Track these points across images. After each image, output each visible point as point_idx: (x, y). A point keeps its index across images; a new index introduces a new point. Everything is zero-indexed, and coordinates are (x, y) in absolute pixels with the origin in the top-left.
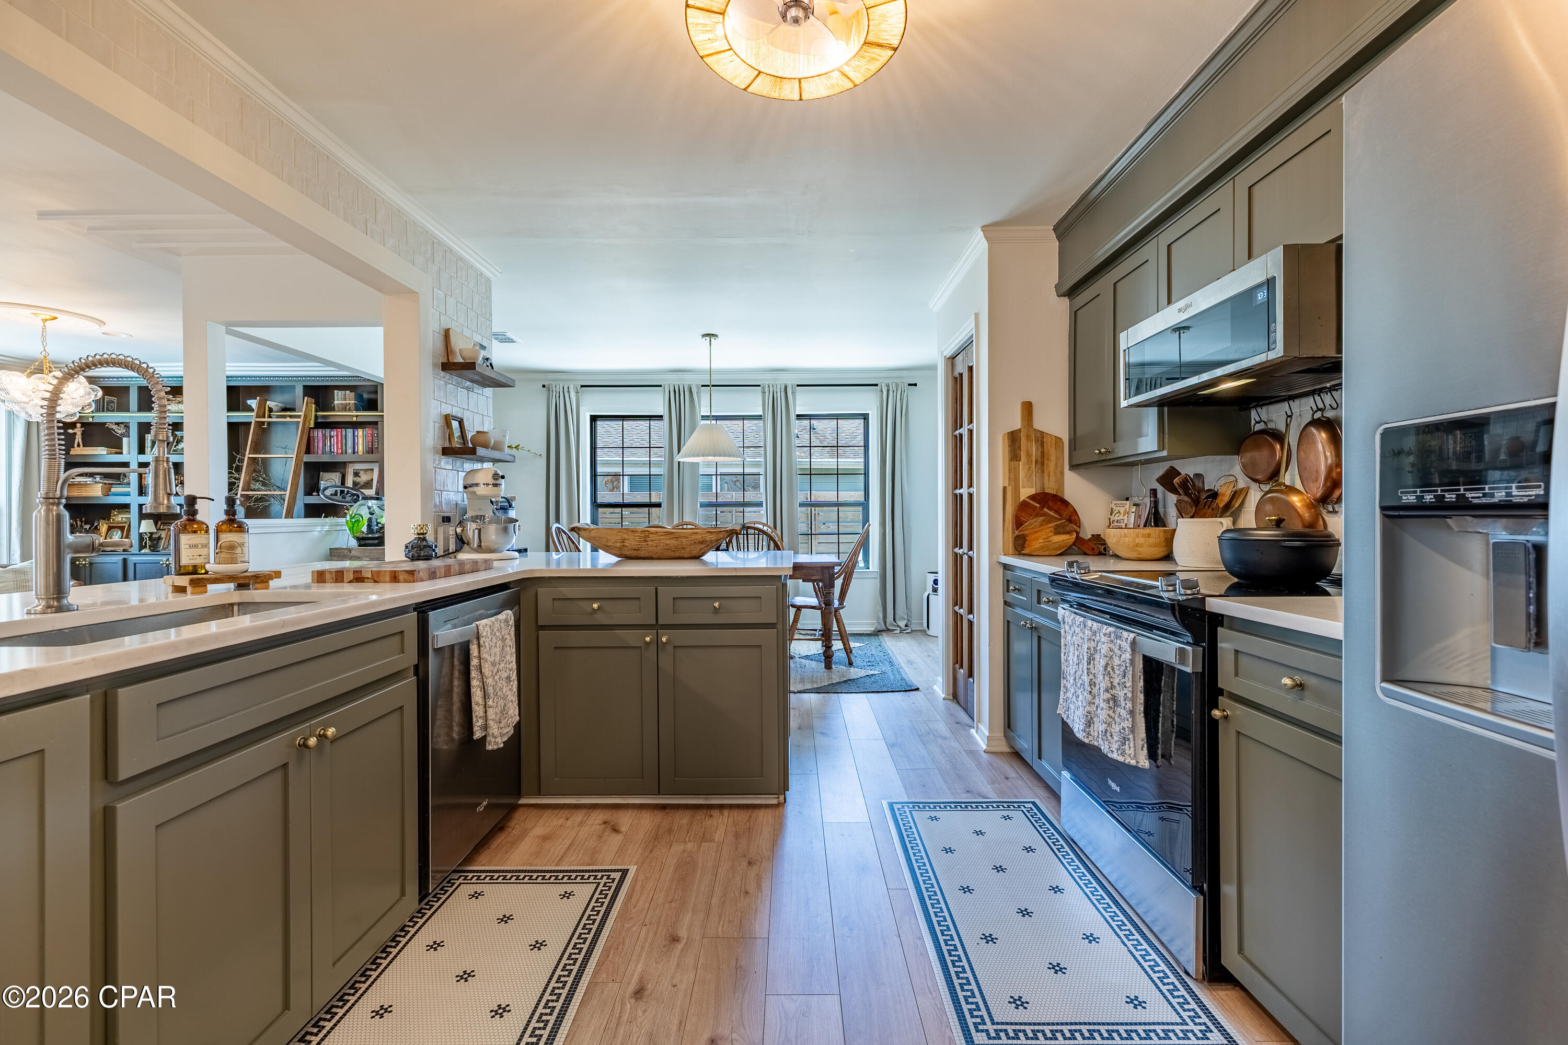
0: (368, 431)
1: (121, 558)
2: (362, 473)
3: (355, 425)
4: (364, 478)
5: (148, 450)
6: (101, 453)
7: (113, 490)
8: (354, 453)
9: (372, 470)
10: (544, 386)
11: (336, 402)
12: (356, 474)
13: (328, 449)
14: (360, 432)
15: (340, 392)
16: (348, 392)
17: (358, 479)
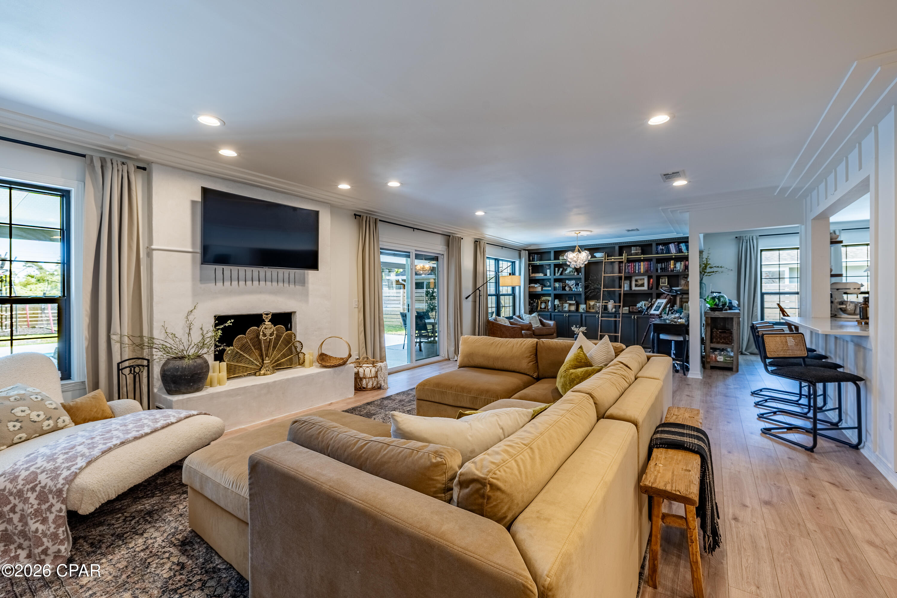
0: (646, 263)
1: (549, 313)
2: (639, 280)
3: (639, 261)
4: (640, 282)
5: (556, 274)
6: (540, 275)
7: (544, 289)
8: (639, 272)
9: (644, 279)
10: (736, 237)
11: (632, 252)
12: (636, 281)
13: (627, 271)
14: (642, 263)
15: (634, 248)
16: (638, 247)
17: (637, 283)
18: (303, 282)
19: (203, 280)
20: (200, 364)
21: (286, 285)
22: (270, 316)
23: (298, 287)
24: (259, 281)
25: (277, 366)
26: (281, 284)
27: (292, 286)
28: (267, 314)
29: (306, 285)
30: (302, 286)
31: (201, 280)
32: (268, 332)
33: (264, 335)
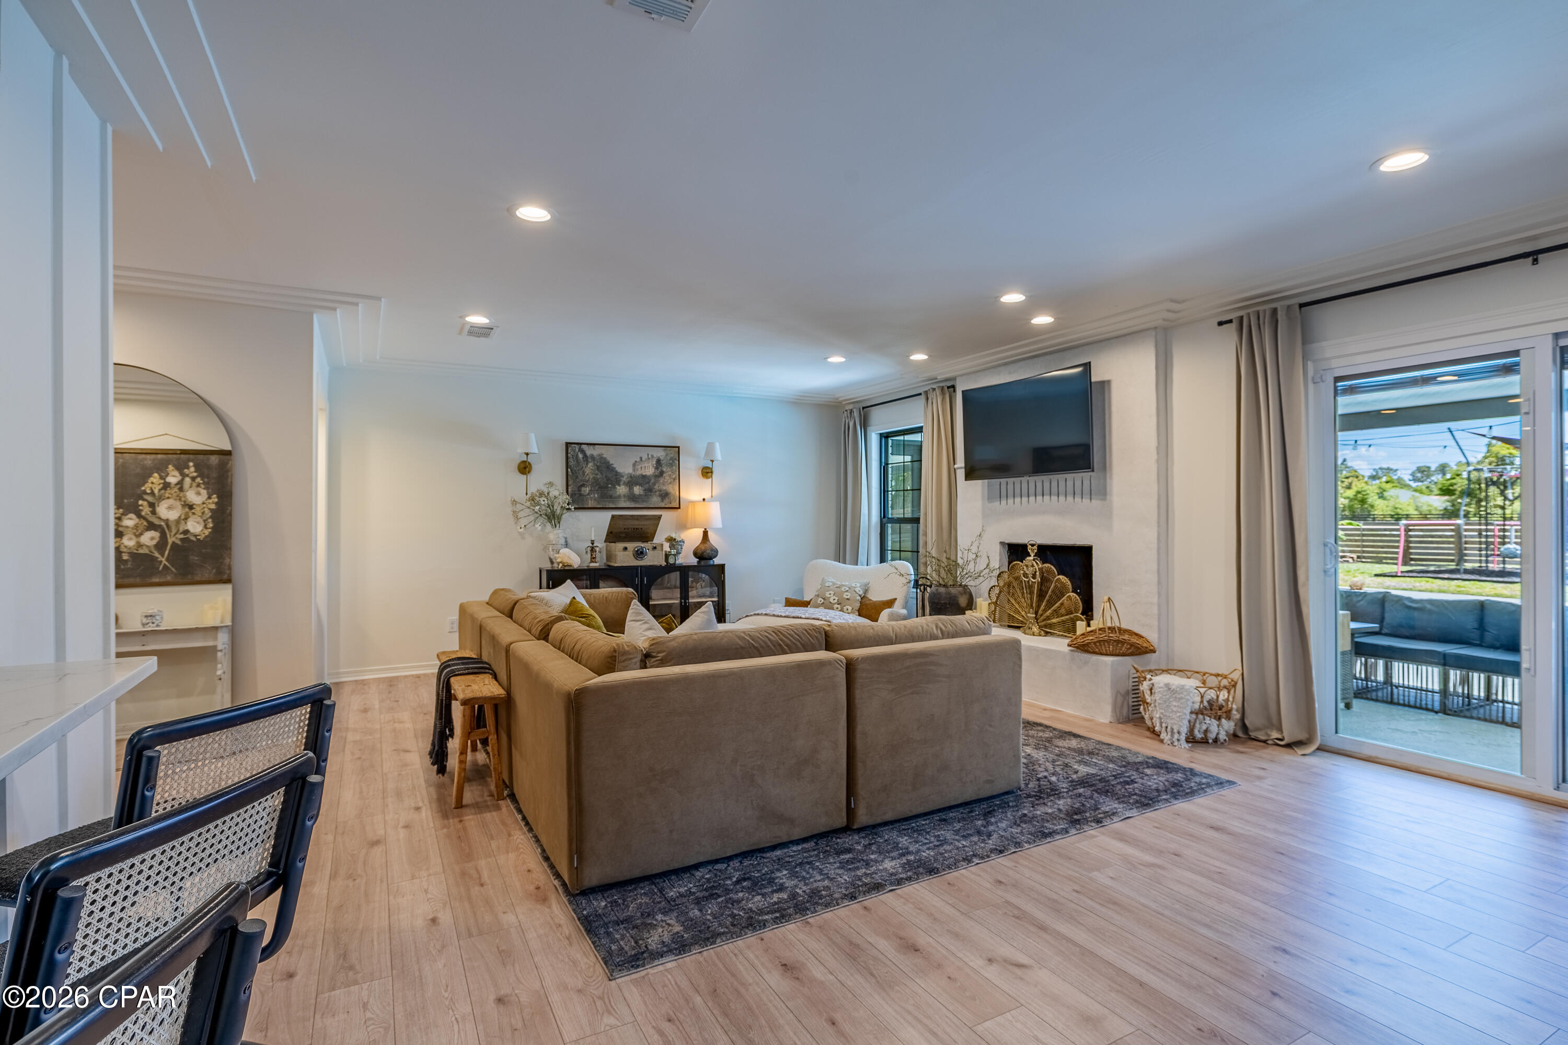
18: (1102, 492)
19: (990, 498)
20: (940, 593)
21: (1078, 499)
22: (1035, 547)
23: (1096, 503)
24: (1043, 495)
25: (1045, 626)
26: (1070, 498)
27: (1086, 501)
28: (1033, 545)
29: (1108, 497)
30: (1102, 500)
31: (988, 499)
32: (1029, 571)
33: (1025, 575)
